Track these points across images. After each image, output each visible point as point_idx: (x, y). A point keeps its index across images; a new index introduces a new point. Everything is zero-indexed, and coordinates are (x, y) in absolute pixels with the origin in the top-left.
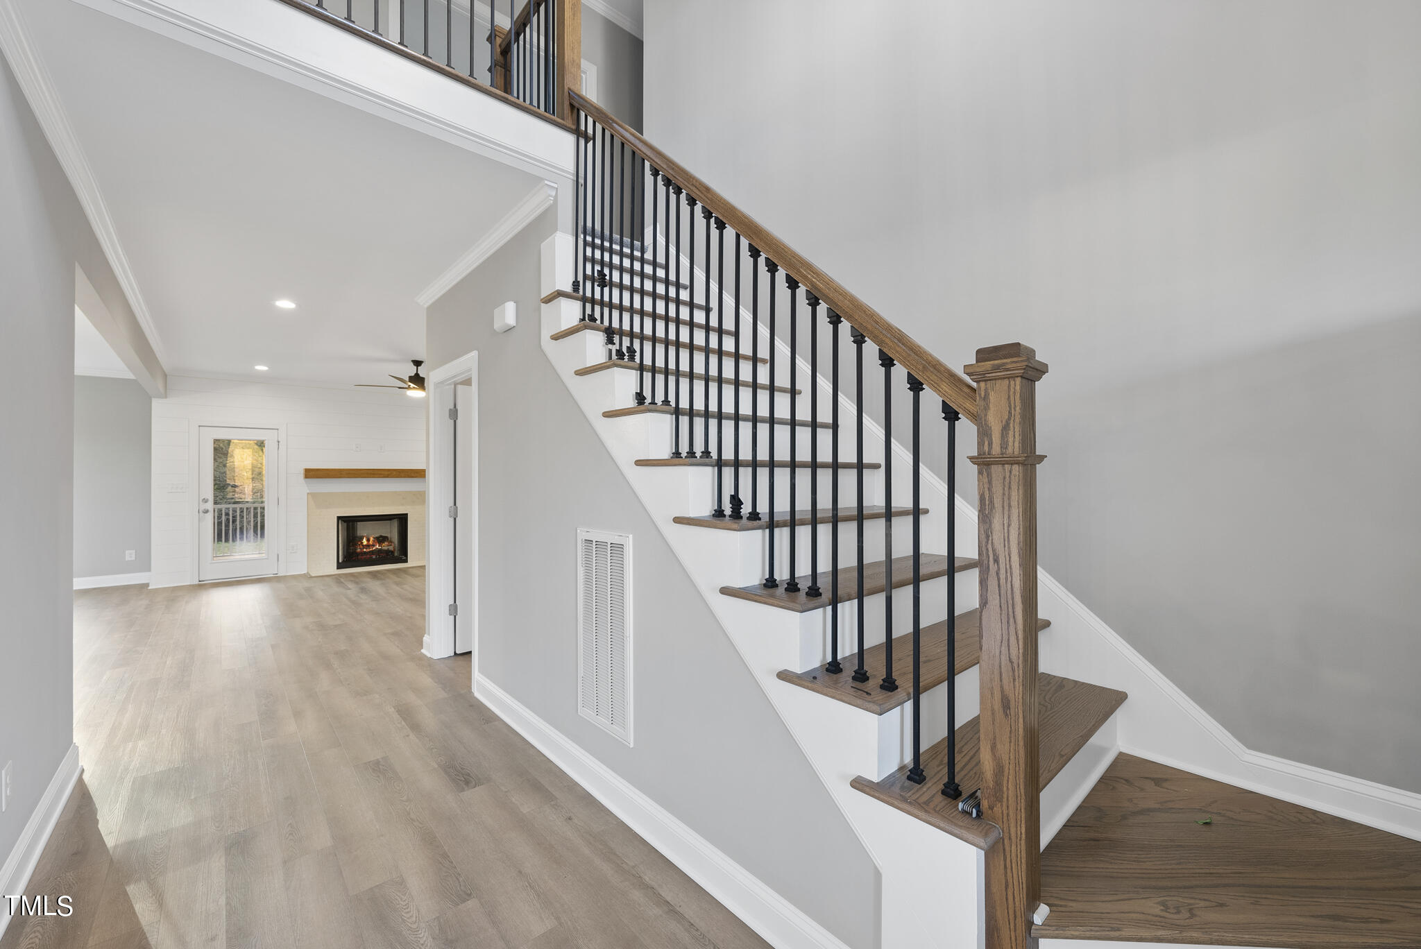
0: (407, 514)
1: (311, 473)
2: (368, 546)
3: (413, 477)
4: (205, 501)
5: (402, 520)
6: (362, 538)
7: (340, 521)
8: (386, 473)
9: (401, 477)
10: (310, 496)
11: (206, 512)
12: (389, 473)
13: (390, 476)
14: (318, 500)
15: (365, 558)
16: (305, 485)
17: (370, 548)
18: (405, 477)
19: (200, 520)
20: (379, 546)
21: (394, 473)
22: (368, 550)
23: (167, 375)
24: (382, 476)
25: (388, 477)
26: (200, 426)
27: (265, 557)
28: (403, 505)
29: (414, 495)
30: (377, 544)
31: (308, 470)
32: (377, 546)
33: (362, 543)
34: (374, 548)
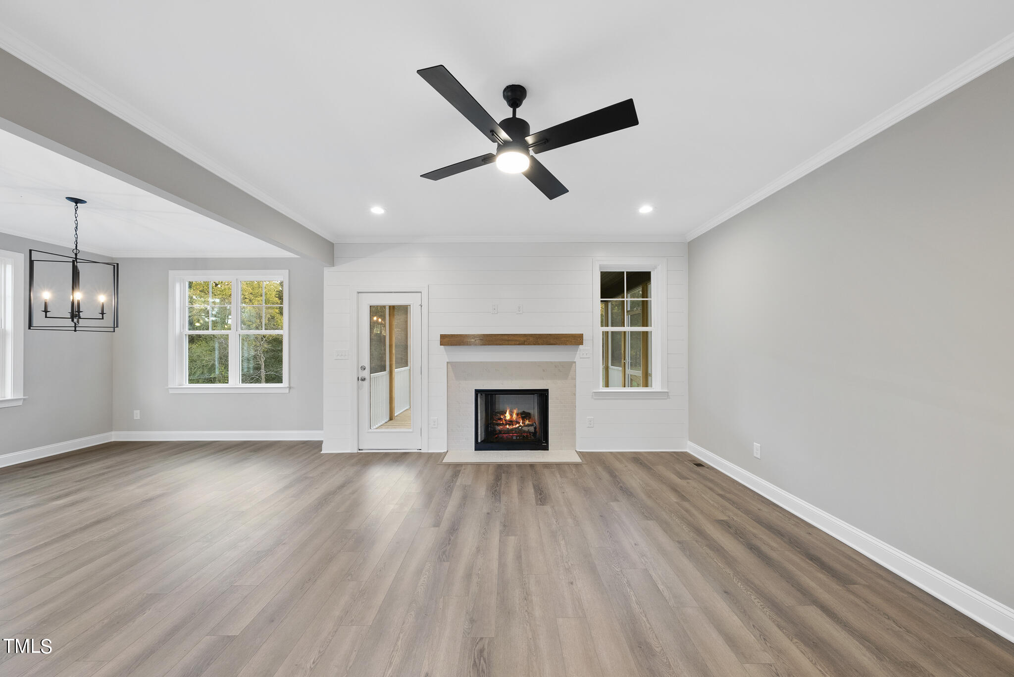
0: (547, 390)
1: (447, 339)
2: (511, 422)
3: (552, 344)
4: (364, 368)
5: (542, 396)
6: (504, 413)
7: (479, 395)
8: (522, 339)
9: (539, 344)
10: (449, 365)
11: (363, 380)
12: (525, 339)
13: (526, 343)
14: (456, 370)
15: (506, 437)
16: (445, 353)
17: (513, 425)
18: (542, 344)
19: (359, 388)
20: (522, 423)
21: (531, 339)
22: (511, 427)
23: (333, 244)
24: (518, 343)
25: (524, 345)
26: (359, 293)
27: (411, 430)
28: (543, 379)
29: (556, 367)
30: (521, 421)
31: (443, 337)
32: (521, 424)
33: (505, 418)
34: (517, 426)
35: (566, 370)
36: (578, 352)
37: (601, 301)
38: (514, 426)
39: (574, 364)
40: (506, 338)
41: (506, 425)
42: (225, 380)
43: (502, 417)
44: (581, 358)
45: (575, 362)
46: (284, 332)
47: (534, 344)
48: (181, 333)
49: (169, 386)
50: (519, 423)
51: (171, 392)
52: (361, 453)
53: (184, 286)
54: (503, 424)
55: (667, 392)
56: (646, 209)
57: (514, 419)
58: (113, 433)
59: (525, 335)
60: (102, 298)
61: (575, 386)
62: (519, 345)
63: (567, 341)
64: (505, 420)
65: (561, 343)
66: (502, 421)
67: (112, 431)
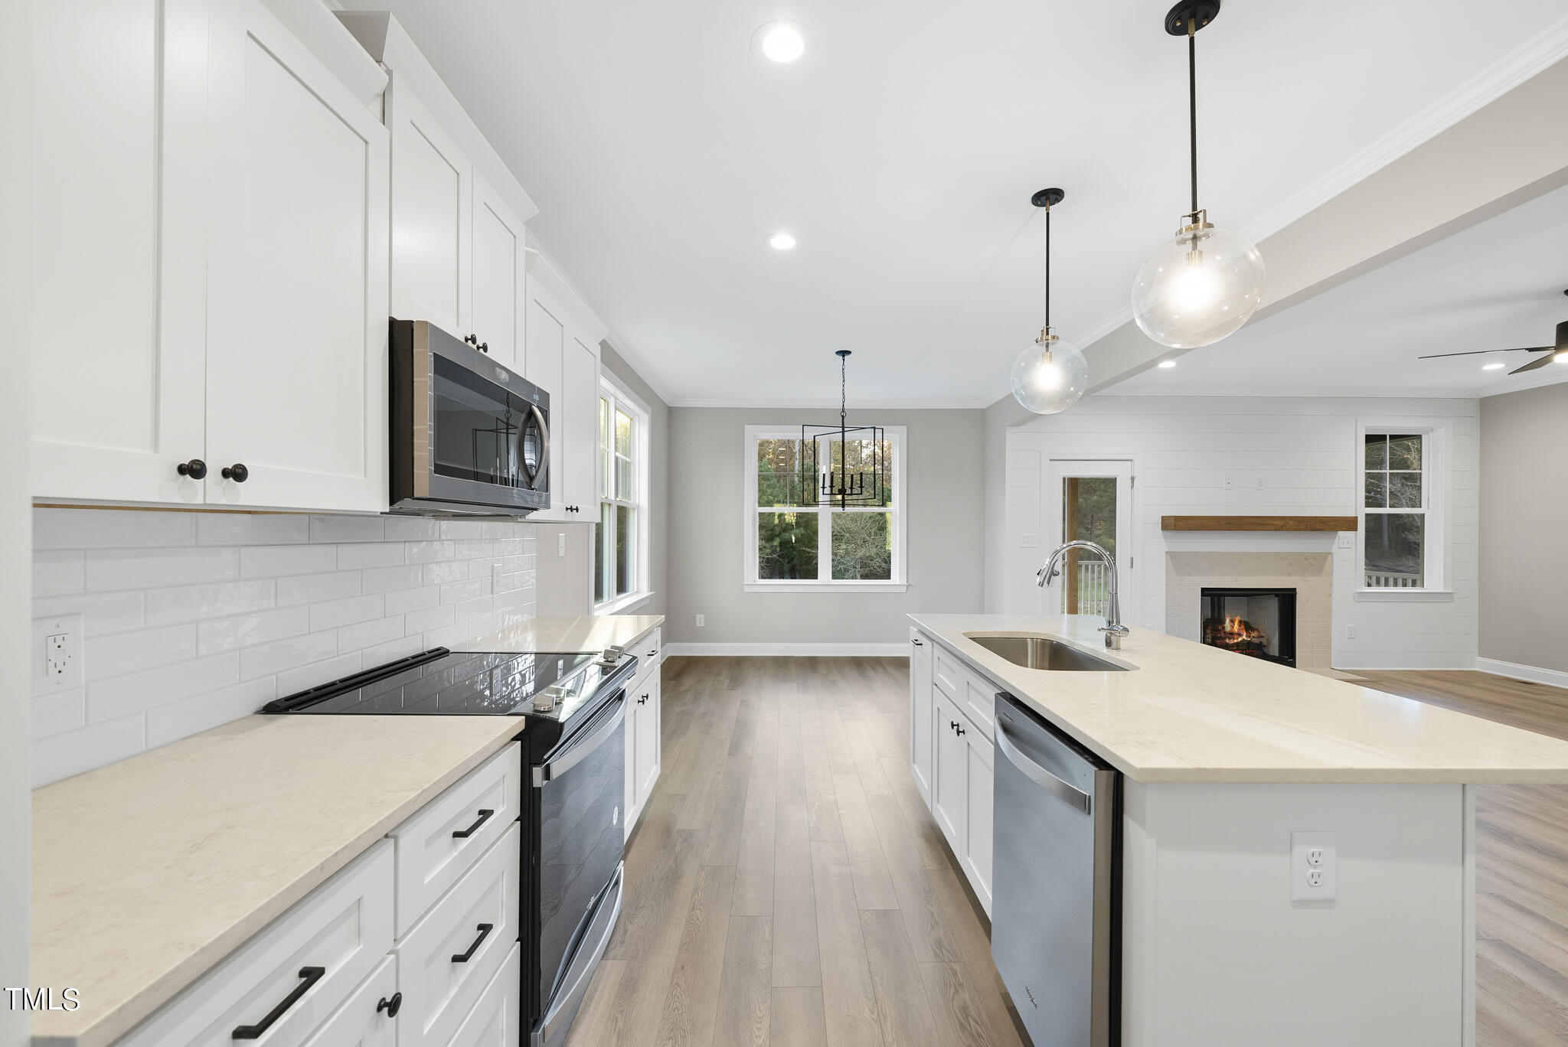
0: (1295, 590)
2: (1232, 635)
5: (1285, 597)
7: (1205, 595)
10: (1168, 556)
12: (1283, 522)
13: (1284, 528)
17: (1234, 639)
18: (1306, 529)
20: (1246, 636)
21: (1289, 523)
24: (1274, 528)
25: (1283, 530)
26: (1054, 461)
28: (1289, 575)
29: (1306, 559)
30: (1245, 634)
31: (1166, 519)
32: (1244, 637)
33: (1224, 628)
34: (1240, 639)
35: (1318, 564)
36: (1336, 541)
37: (1366, 473)
38: (1236, 641)
39: (1330, 556)
40: (1259, 520)
41: (1225, 637)
42: (811, 574)
43: (1220, 628)
44: (1339, 548)
45: (1330, 553)
46: (892, 510)
49: (745, 582)
50: (1242, 636)
51: (747, 589)
54: (1221, 637)
55: (1451, 593)
57: (1236, 630)
59: (1283, 518)
61: (1331, 585)
62: (1276, 530)
64: (1225, 633)
66: (1220, 633)
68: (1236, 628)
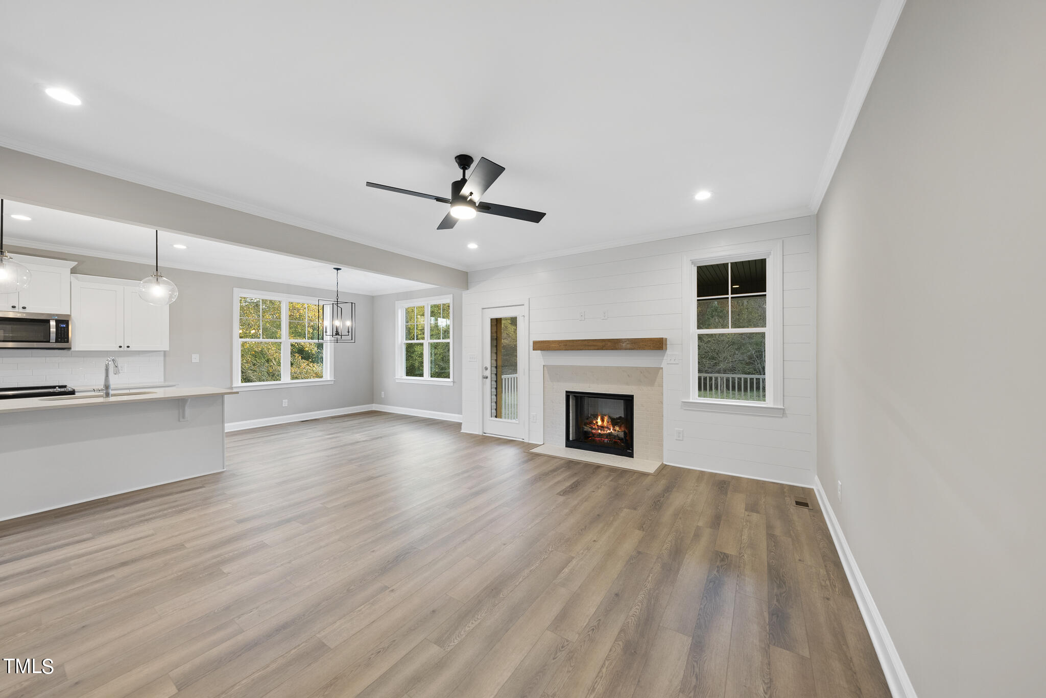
0: (632, 394)
2: (602, 427)
4: (486, 369)
5: (628, 401)
6: (595, 418)
7: (569, 397)
8: (601, 344)
10: (544, 368)
11: (487, 378)
14: (551, 373)
15: (599, 440)
16: (541, 357)
17: (604, 431)
19: (483, 384)
21: (609, 344)
22: (603, 432)
23: (467, 273)
25: (603, 350)
26: (483, 309)
27: (517, 422)
28: (628, 384)
30: (612, 427)
31: (535, 343)
32: (611, 430)
33: (597, 422)
34: (608, 431)
35: (652, 376)
36: (665, 358)
37: (698, 300)
39: (661, 371)
41: (598, 429)
42: (421, 375)
43: (594, 422)
44: (668, 364)
45: (661, 368)
46: (450, 340)
47: (612, 349)
48: (402, 342)
49: (396, 377)
50: (610, 429)
51: (397, 381)
52: (484, 436)
53: (403, 310)
54: (595, 428)
55: (784, 409)
56: (703, 195)
57: (605, 425)
58: (374, 405)
60: (348, 323)
61: (662, 394)
62: (598, 349)
63: (645, 345)
64: (597, 426)
65: (640, 348)
66: (594, 425)
67: (373, 403)
68: (605, 424)
